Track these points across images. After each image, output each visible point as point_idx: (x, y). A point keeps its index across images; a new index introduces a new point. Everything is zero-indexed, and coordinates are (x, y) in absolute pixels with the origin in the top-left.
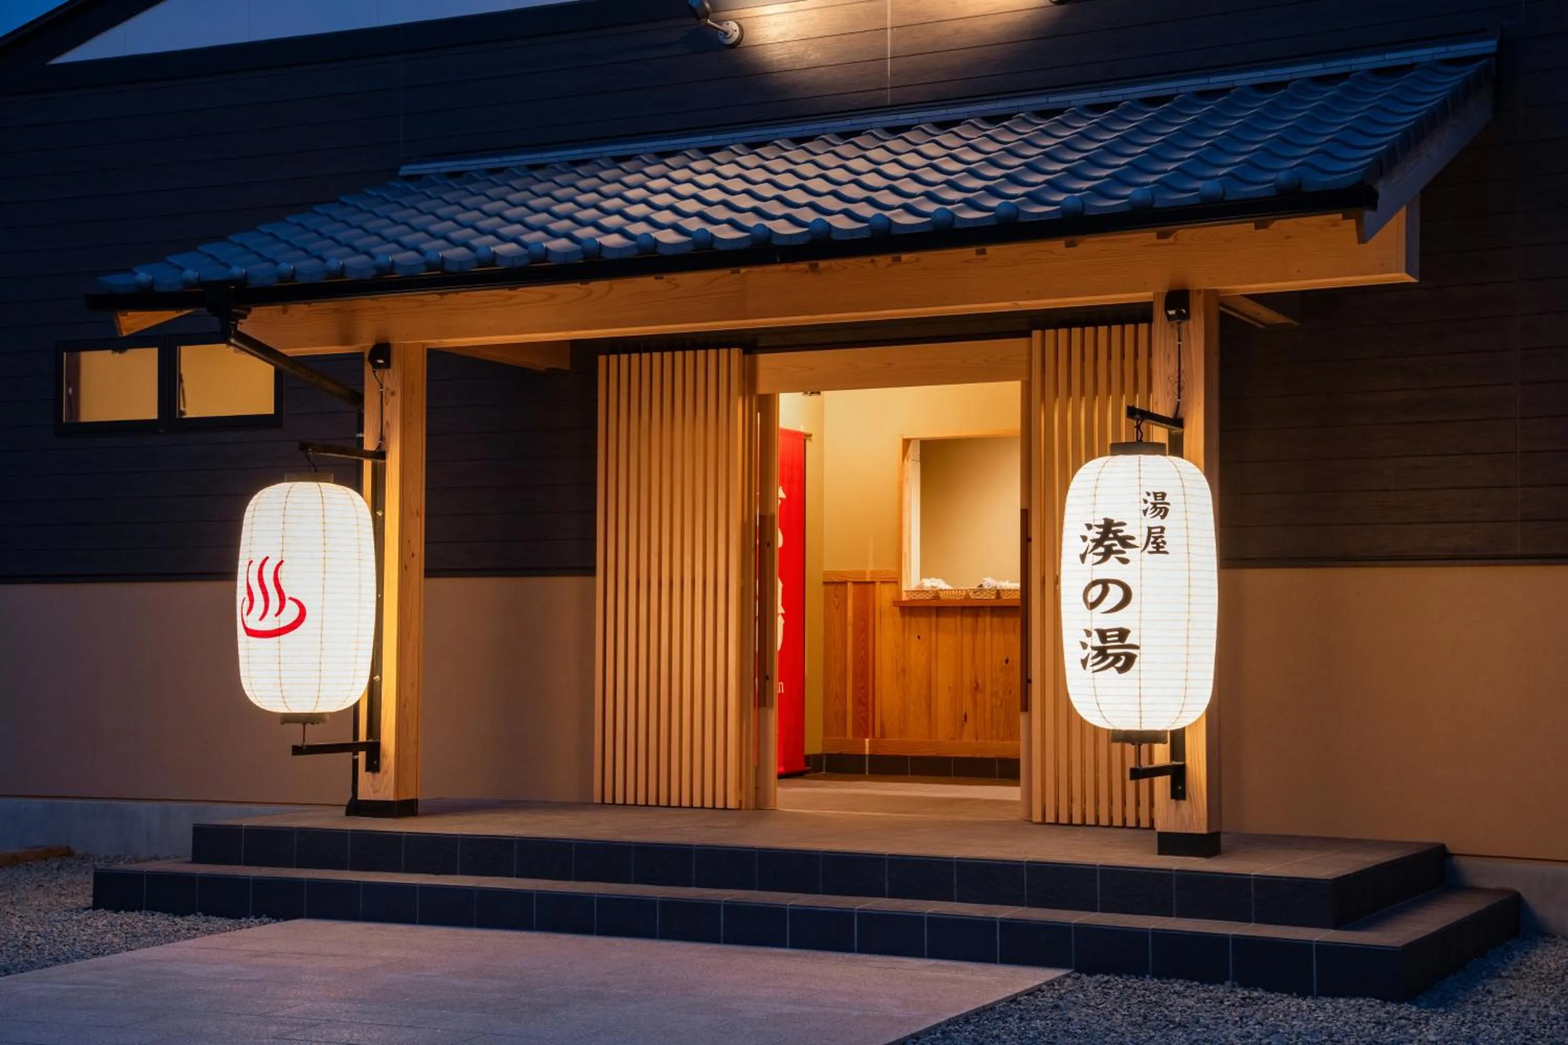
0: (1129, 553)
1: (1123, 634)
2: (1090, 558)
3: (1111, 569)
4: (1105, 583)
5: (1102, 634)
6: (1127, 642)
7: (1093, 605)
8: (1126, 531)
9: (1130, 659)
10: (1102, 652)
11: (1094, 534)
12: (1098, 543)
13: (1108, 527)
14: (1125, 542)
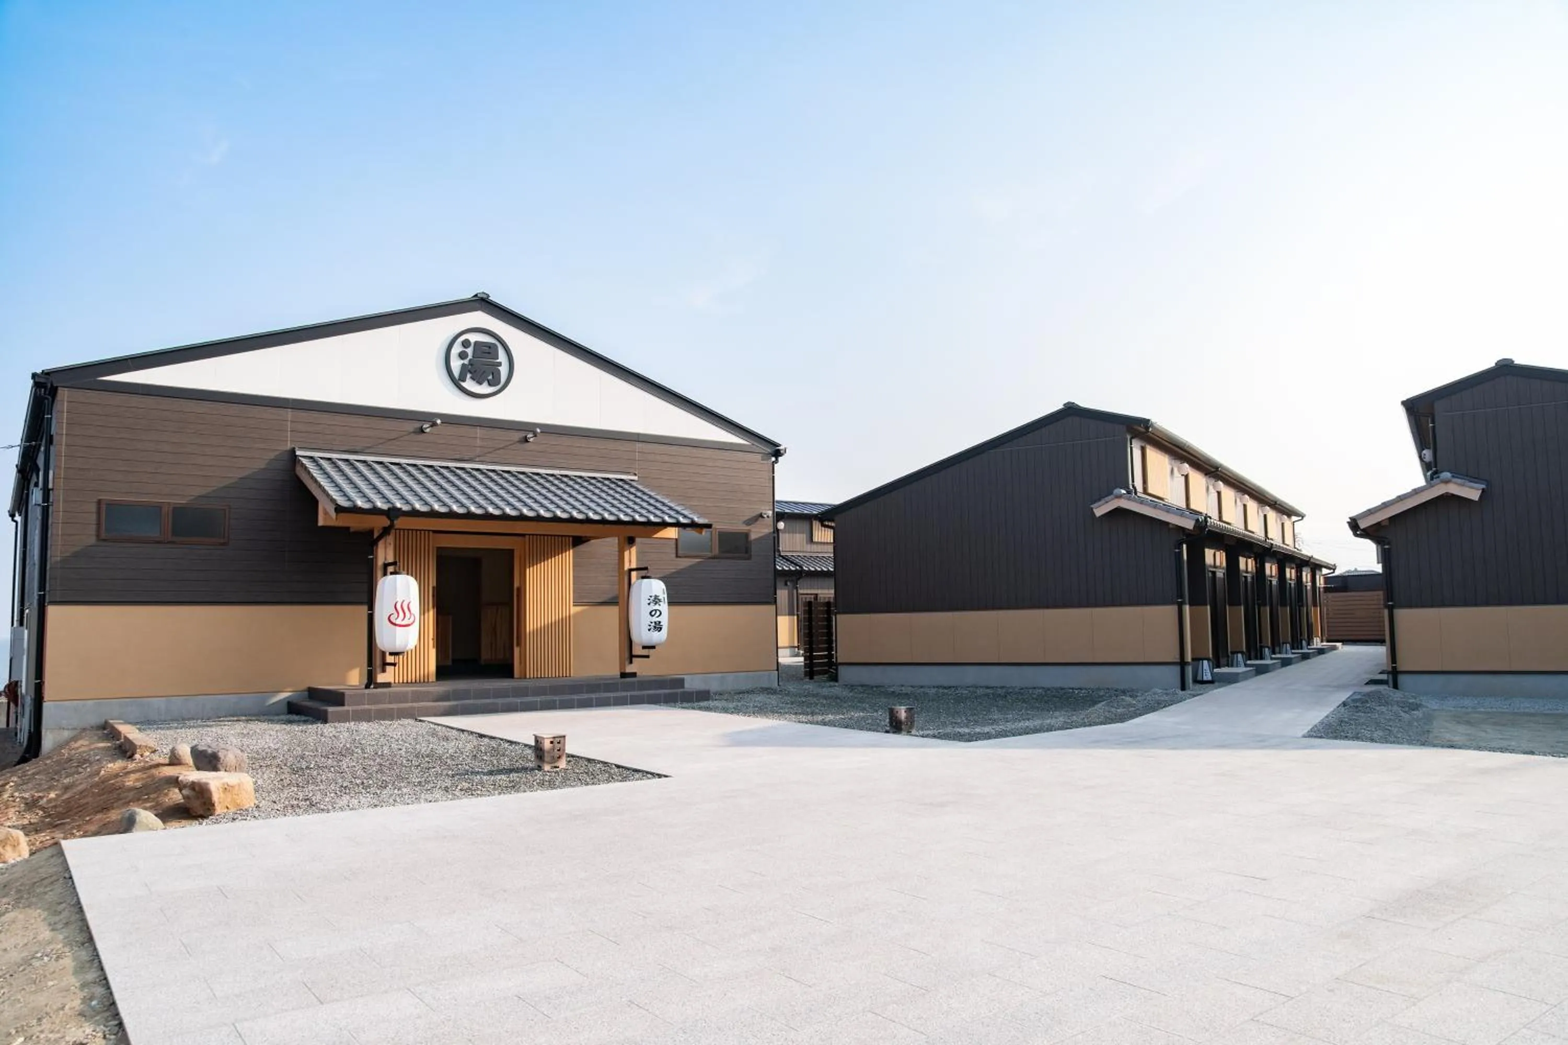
0: (660, 603)
1: (660, 622)
2: (652, 604)
3: (657, 607)
4: (656, 610)
5: (655, 623)
6: (661, 624)
7: (653, 616)
8: (659, 598)
9: (661, 629)
10: (655, 627)
11: (653, 598)
12: (654, 601)
13: (656, 597)
14: (660, 600)
